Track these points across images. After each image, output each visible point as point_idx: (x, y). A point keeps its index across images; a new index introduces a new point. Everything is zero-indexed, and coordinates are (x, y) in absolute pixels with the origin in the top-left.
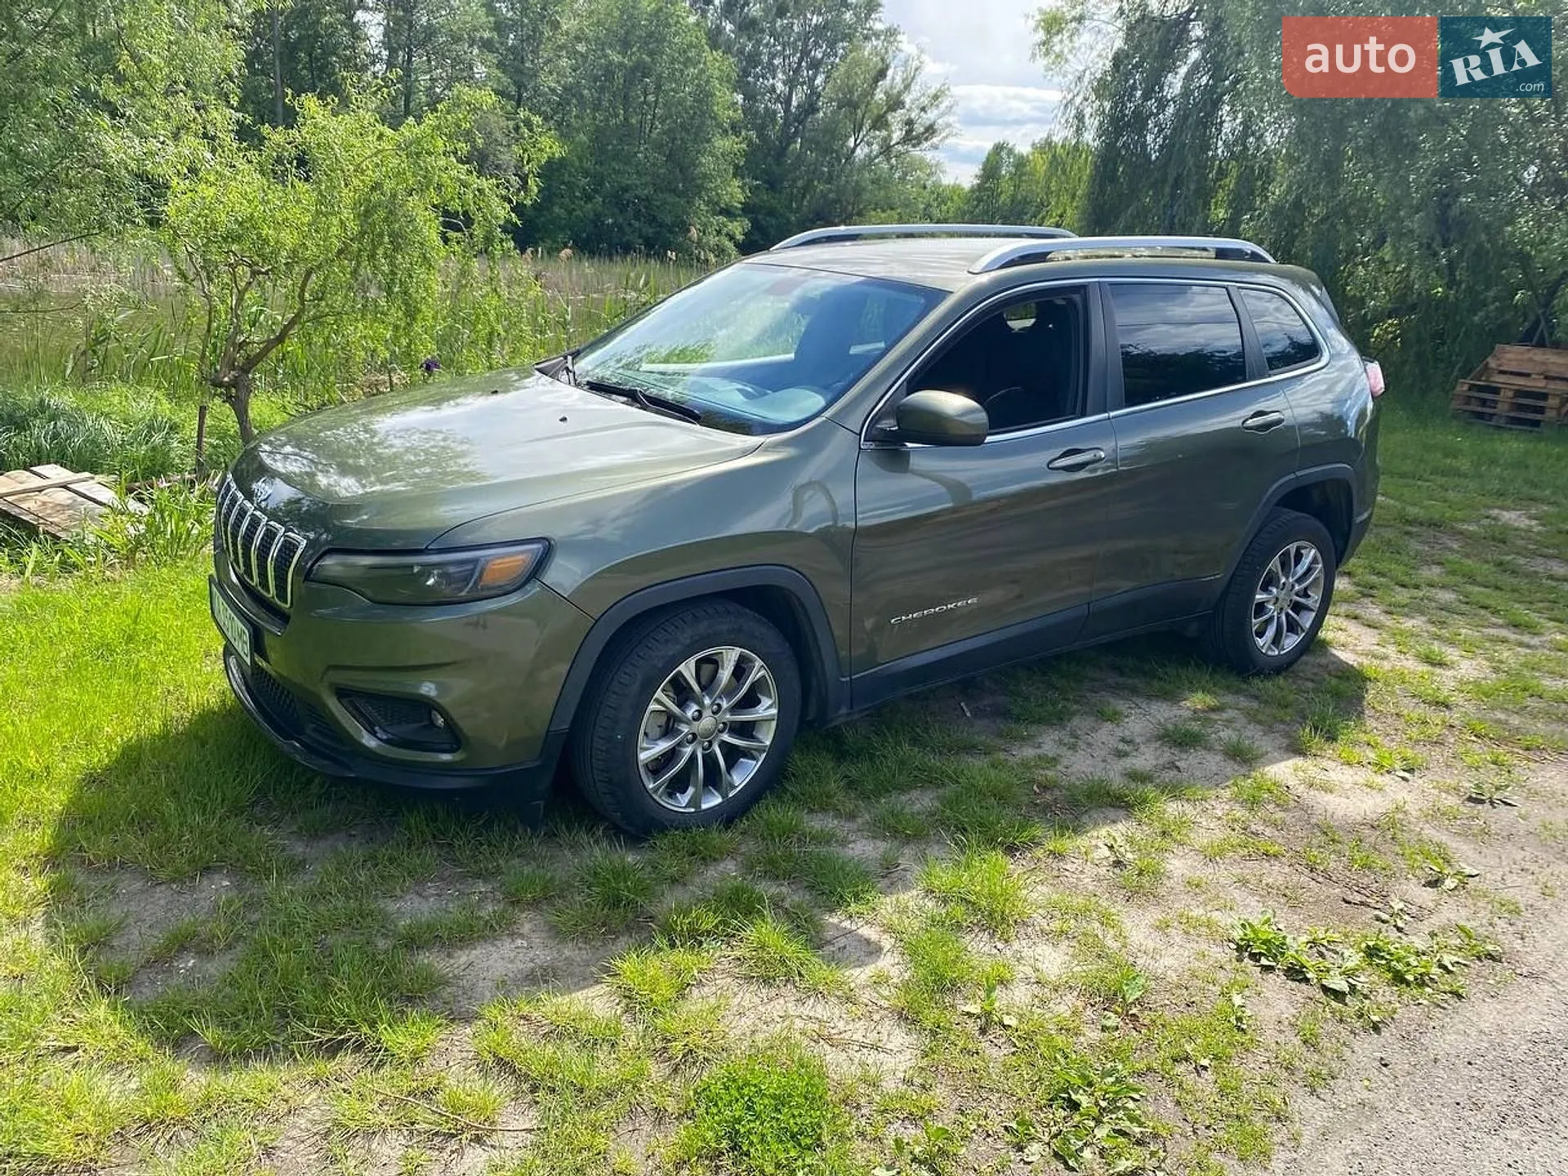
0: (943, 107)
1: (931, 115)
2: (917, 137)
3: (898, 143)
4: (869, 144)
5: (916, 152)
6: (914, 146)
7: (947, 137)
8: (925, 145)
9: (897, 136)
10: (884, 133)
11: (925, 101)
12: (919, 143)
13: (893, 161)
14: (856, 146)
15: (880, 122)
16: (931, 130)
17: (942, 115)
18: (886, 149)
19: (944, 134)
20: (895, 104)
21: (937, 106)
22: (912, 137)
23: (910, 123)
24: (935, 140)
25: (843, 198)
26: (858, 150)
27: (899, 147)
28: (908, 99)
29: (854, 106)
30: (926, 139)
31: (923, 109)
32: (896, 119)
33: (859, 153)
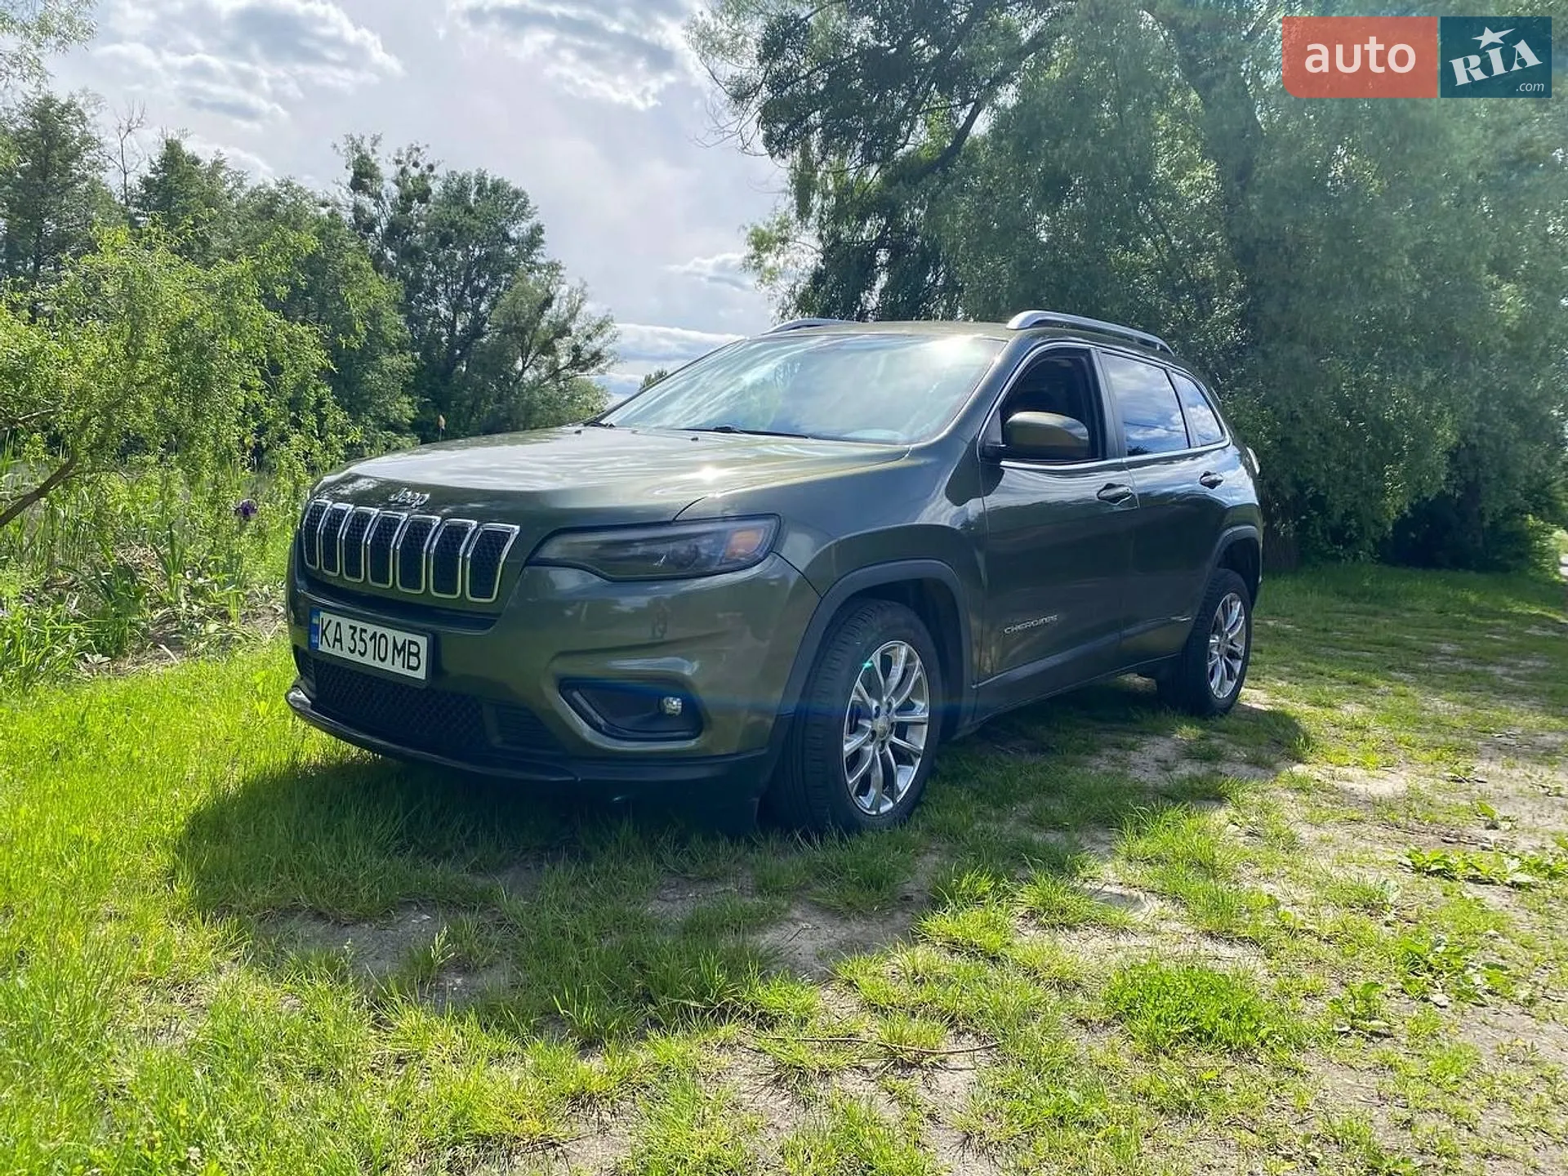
0: (607, 336)
1: (597, 343)
2: (584, 363)
3: (564, 368)
4: (536, 368)
5: (583, 376)
6: (582, 371)
7: (612, 363)
8: (592, 370)
9: (564, 360)
10: (550, 358)
11: (589, 330)
12: (587, 368)
13: (562, 384)
14: (524, 368)
15: (548, 348)
16: (597, 357)
17: (607, 343)
18: (555, 373)
19: (610, 361)
20: (562, 331)
21: (602, 336)
22: (579, 361)
23: (577, 349)
24: (601, 366)
25: (514, 418)
26: (527, 374)
27: (568, 372)
28: (574, 327)
29: (523, 331)
30: (593, 365)
31: (589, 337)
32: (563, 345)
33: (529, 375)
